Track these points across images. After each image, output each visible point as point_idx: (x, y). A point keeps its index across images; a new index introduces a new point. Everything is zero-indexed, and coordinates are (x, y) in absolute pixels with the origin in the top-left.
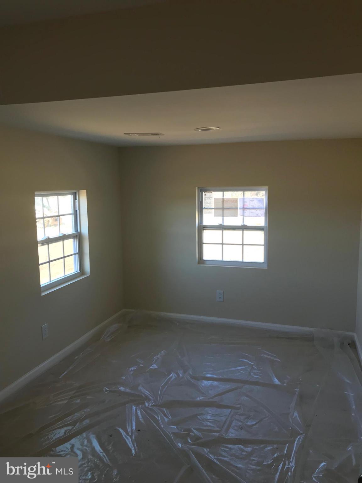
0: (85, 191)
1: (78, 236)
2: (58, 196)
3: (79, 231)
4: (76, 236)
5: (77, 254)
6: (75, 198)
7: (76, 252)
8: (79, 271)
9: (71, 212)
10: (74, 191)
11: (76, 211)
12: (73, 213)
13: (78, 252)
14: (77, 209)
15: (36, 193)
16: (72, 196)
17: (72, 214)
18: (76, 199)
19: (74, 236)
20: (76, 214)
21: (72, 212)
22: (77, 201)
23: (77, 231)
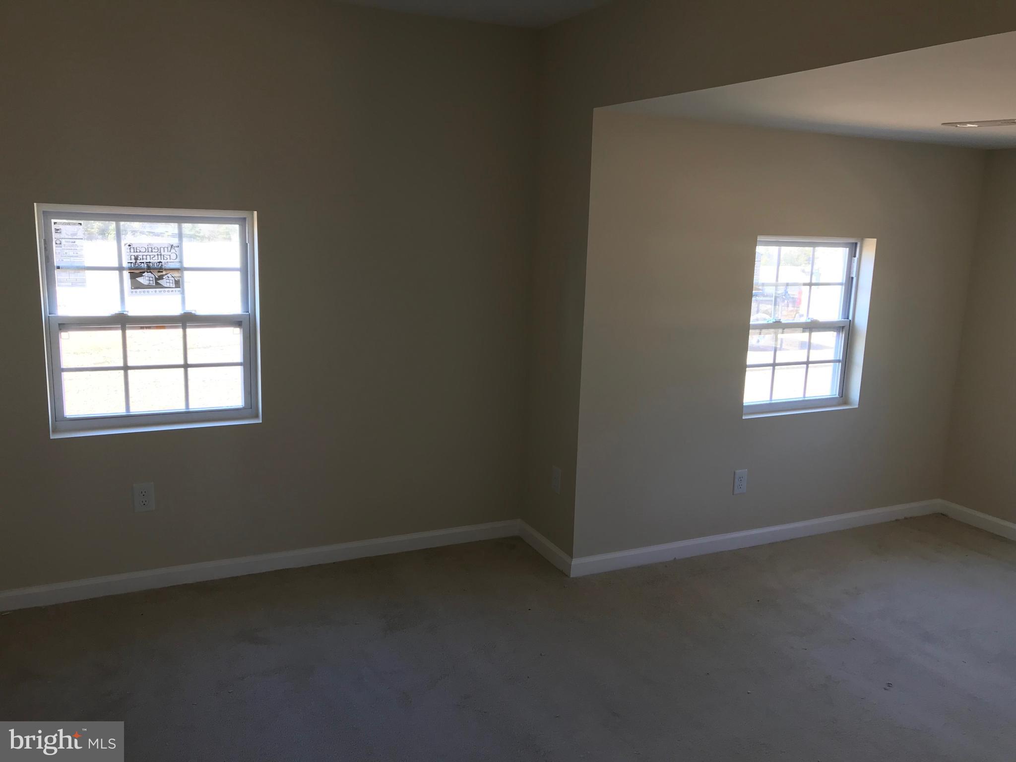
0: (875, 240)
1: (847, 329)
2: (814, 247)
3: (850, 318)
4: (843, 327)
5: (839, 361)
6: (852, 254)
7: (838, 359)
8: (837, 396)
9: (840, 281)
10: (853, 240)
11: (852, 278)
12: (844, 282)
13: (841, 359)
14: (854, 275)
15: (760, 238)
16: (848, 249)
17: (841, 284)
18: (855, 256)
19: (841, 327)
20: (850, 284)
21: (843, 280)
22: (856, 259)
23: (848, 318)
